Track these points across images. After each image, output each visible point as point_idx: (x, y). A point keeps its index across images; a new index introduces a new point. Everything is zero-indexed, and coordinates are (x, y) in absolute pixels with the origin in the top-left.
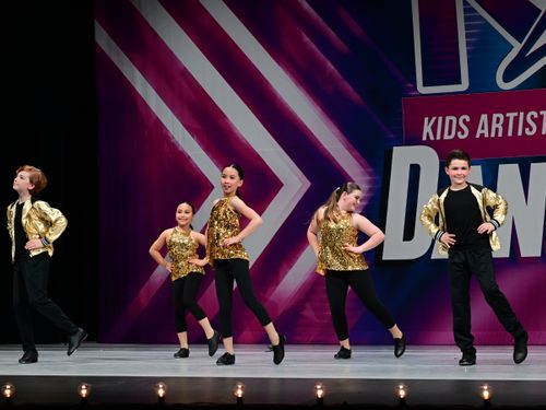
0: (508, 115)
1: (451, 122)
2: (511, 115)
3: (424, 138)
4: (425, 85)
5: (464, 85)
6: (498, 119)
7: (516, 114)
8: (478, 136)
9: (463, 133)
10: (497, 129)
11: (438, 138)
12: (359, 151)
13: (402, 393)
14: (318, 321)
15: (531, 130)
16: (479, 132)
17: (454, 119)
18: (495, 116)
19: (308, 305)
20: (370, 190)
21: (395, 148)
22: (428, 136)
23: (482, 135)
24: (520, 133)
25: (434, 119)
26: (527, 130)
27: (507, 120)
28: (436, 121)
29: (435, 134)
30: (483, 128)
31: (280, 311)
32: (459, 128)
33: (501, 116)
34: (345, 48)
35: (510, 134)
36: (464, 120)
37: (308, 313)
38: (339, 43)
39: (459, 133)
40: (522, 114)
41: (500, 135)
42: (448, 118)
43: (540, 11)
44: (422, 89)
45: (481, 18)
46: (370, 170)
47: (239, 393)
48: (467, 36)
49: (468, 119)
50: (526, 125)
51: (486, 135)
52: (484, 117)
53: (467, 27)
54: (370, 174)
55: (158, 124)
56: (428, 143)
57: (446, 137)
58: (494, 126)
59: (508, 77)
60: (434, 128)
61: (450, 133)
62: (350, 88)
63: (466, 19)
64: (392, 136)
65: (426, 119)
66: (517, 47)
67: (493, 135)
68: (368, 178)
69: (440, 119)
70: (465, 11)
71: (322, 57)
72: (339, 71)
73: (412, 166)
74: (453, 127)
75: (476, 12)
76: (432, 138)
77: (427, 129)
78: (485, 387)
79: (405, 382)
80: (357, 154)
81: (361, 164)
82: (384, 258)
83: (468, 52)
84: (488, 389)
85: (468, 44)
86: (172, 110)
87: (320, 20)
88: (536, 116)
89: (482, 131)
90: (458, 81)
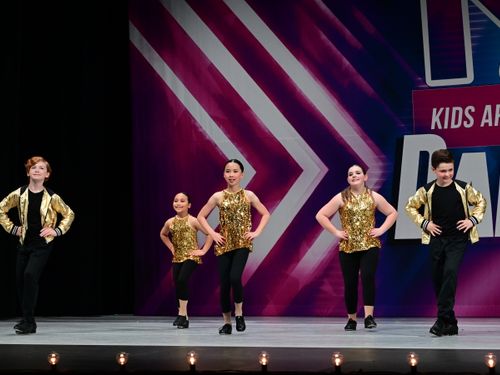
1: (457, 112)
3: (433, 127)
4: (433, 78)
5: (469, 79)
8: (482, 125)
9: (469, 123)
11: (446, 127)
12: (372, 138)
13: (413, 362)
14: (335, 295)
16: (484, 121)
17: (460, 109)
18: (498, 107)
19: (326, 280)
20: (383, 175)
21: (406, 137)
22: (436, 125)
23: (486, 124)
25: (442, 109)
28: (444, 112)
29: (443, 124)
30: (487, 118)
31: (301, 287)
32: (465, 118)
34: (359, 45)
36: (470, 111)
37: (327, 288)
38: (355, 42)
39: (465, 123)
42: (455, 109)
44: (431, 82)
45: (485, 17)
46: (383, 156)
47: (264, 361)
48: (472, 33)
49: (473, 110)
51: (490, 125)
52: (488, 108)
53: (472, 25)
54: (383, 160)
55: (186, 114)
56: (436, 132)
57: (453, 126)
58: (498, 115)
60: (442, 118)
61: (456, 123)
62: (365, 82)
63: (471, 18)
64: (403, 125)
65: (435, 110)
67: (496, 124)
68: (381, 164)
69: (448, 109)
70: (470, 10)
71: (339, 53)
72: (355, 67)
73: (421, 152)
74: (460, 117)
75: (478, 10)
76: (440, 127)
77: (435, 119)
78: (491, 357)
79: (416, 351)
80: (371, 142)
81: (373, 150)
82: (396, 238)
83: (473, 48)
84: (493, 358)
85: (473, 41)
86: (200, 102)
87: (337, 20)
89: (486, 120)
90: (464, 75)
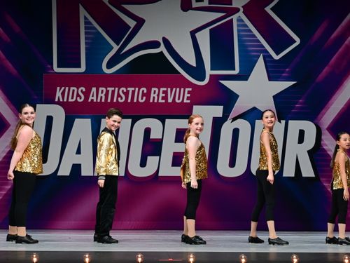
0: (108, 89)
1: (73, 91)
2: (110, 89)
3: (57, 100)
4: (58, 66)
5: (83, 69)
6: (102, 91)
7: (113, 89)
8: (90, 100)
9: (80, 98)
10: (101, 97)
11: (65, 100)
12: (14, 105)
15: (122, 99)
16: (91, 98)
17: (75, 89)
18: (101, 89)
21: (38, 105)
22: (59, 99)
23: (92, 100)
24: (115, 100)
25: (63, 88)
26: (119, 99)
27: (107, 92)
28: (65, 90)
29: (63, 99)
30: (93, 96)
32: (78, 95)
33: (104, 89)
34: (9, 40)
35: (109, 100)
36: (82, 90)
38: (5, 36)
39: (78, 98)
40: (117, 89)
41: (103, 100)
42: (72, 89)
43: (130, 27)
44: (56, 69)
45: (95, 28)
48: (86, 38)
49: (84, 90)
50: (119, 96)
51: (95, 101)
52: (94, 89)
53: (86, 33)
56: (59, 103)
57: (70, 100)
58: (100, 95)
59: (109, 66)
60: (63, 94)
61: (72, 98)
62: (10, 65)
63: (86, 28)
64: (36, 97)
65: (58, 88)
66: (116, 48)
67: (99, 101)
69: (67, 88)
70: (86, 23)
72: (4, 54)
73: (48, 117)
74: (75, 94)
75: (90, 23)
76: (61, 100)
77: (58, 94)
78: (87, 256)
81: (15, 114)
83: (86, 49)
85: (86, 43)
88: (125, 91)
89: (92, 98)
90: (79, 66)
